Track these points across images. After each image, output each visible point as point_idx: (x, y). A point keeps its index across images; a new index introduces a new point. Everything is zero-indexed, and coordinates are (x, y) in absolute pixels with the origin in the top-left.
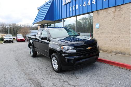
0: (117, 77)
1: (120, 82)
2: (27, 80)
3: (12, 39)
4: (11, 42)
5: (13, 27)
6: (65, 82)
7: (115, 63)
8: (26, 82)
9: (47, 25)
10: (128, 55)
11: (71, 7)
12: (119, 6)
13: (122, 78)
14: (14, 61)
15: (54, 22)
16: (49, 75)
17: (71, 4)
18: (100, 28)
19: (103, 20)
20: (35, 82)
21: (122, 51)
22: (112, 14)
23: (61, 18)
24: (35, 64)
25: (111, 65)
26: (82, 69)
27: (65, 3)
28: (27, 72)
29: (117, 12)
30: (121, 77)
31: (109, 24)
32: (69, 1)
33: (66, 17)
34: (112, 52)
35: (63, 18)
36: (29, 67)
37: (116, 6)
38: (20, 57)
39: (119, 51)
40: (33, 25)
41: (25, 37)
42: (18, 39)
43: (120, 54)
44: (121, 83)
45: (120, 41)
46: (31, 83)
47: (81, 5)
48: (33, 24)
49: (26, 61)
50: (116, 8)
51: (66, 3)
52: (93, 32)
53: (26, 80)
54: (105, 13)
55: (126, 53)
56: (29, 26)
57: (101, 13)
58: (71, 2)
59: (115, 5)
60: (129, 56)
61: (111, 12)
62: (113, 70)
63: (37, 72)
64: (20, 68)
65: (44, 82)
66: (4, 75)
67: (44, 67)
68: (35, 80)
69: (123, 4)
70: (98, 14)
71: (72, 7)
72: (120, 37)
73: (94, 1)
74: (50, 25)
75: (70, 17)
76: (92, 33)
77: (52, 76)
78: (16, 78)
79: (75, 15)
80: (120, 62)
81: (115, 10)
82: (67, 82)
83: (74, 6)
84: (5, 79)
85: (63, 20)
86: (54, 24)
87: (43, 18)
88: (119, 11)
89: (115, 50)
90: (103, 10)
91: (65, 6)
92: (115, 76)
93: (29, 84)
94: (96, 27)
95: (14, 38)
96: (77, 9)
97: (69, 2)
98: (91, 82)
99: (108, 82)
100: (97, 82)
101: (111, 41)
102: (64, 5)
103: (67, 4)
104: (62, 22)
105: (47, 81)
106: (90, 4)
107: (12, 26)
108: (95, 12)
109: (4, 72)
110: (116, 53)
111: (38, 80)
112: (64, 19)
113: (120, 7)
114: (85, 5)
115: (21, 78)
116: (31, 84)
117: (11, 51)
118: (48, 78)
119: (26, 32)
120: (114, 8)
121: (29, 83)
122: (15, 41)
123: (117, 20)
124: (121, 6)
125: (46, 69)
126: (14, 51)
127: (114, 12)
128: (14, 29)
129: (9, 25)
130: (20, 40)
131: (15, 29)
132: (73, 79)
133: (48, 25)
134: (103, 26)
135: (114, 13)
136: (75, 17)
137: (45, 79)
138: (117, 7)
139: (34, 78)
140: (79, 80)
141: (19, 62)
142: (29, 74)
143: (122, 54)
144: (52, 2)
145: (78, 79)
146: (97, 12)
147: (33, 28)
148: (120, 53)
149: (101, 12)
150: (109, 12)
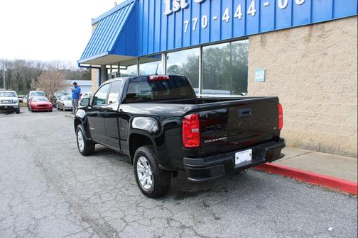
0: (322, 215)
1: (330, 229)
2: (78, 223)
3: (17, 104)
4: (13, 112)
5: (16, 69)
6: (183, 227)
7: (312, 176)
8: (76, 229)
9: (117, 67)
10: (341, 155)
11: (186, 22)
12: (320, 26)
13: (333, 216)
14: (33, 166)
15: (139, 59)
16: (139, 208)
17: (187, 12)
18: (267, 80)
19: (275, 60)
20: (101, 228)
21: (325, 144)
22: (301, 46)
23: (157, 51)
24: (94, 177)
25: (300, 181)
26: (226, 191)
27: (171, 9)
28: (74, 198)
29: (313, 39)
30: (330, 213)
31: (292, 70)
32: (184, 5)
33: (172, 48)
34: (300, 145)
35: (164, 49)
36: (78, 184)
37: (312, 24)
38: (48, 157)
39: (316, 144)
40: (79, 66)
41: (53, 99)
42: (33, 103)
43: (319, 151)
44: (333, 230)
45: (320, 119)
46: (91, 231)
47: (215, 18)
48: (79, 64)
49: (67, 167)
50: (312, 28)
51: (174, 10)
52: (247, 92)
53: (74, 223)
54: (282, 41)
55: (335, 149)
56: (62, 68)
57: (272, 40)
58: (187, 8)
59: (309, 23)
60: (343, 157)
61: (297, 40)
62: (307, 194)
63: (104, 199)
64: (52, 188)
65: (127, 228)
66: (11, 207)
67: (120, 185)
68: (101, 222)
69: (332, 21)
70: (263, 42)
71: (191, 22)
72: (320, 105)
73: (253, 8)
74: (126, 69)
75: (183, 49)
76: (244, 94)
77: (147, 213)
78: (45, 217)
79: (198, 44)
80: (323, 174)
81: (310, 35)
82: (191, 228)
83: (195, 19)
84: (15, 219)
85: (163, 56)
86: (139, 66)
87: (110, 50)
88: (320, 36)
89: (305, 141)
90: (275, 33)
91: (172, 17)
92: (316, 211)
93: (86, 235)
94: (257, 78)
95: (21, 101)
96: (203, 26)
97: (182, 7)
98: (254, 227)
99: (299, 229)
100: (272, 229)
101: (297, 116)
102: (168, 15)
103: (175, 12)
104: (161, 60)
105: (136, 225)
106: (240, 14)
107: (13, 67)
108: (254, 37)
109: (8, 201)
110: (309, 148)
111: (110, 223)
112: (166, 53)
113: (324, 28)
114: (226, 17)
115: (61, 217)
116: (92, 234)
117: (17, 136)
118: (136, 218)
119: (55, 84)
120: (307, 29)
121: (85, 230)
122: (24, 110)
123: (314, 62)
124: (326, 25)
125: (126, 192)
126: (25, 138)
127: (308, 40)
128: (18, 74)
129: (6, 65)
130: (40, 106)
131: (22, 75)
132: (205, 219)
133: (121, 67)
134: (275, 75)
135: (306, 43)
136: (199, 49)
137: (127, 219)
138: (315, 27)
139: (97, 216)
140: (223, 222)
141: (46, 170)
142: (80, 206)
143: (324, 152)
144: (132, 4)
145: (219, 219)
146: (259, 37)
147: (74, 73)
148: (320, 149)
149: (270, 39)
150: (292, 38)
